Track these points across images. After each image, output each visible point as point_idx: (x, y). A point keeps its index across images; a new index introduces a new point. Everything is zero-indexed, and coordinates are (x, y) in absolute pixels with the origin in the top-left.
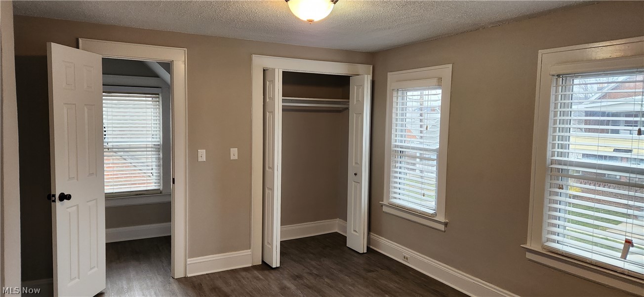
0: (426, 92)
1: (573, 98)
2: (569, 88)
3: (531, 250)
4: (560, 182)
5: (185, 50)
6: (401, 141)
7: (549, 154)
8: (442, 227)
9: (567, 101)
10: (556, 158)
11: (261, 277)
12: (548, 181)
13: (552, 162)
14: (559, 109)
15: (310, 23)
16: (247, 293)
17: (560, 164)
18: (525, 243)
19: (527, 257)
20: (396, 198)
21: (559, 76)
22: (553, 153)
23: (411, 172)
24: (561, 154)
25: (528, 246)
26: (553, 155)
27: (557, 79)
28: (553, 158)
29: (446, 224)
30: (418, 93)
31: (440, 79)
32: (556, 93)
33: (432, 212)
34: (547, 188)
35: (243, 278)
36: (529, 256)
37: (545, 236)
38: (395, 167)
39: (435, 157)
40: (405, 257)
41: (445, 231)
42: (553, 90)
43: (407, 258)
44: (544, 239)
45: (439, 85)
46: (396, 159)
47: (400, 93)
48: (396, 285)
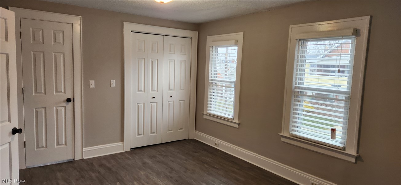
0: (229, 48)
1: (307, 53)
2: (305, 47)
3: (284, 136)
4: (299, 99)
5: (80, 18)
6: (214, 77)
7: (294, 83)
8: (237, 126)
9: (303, 54)
10: (297, 85)
11: (130, 158)
12: (293, 98)
13: (296, 88)
14: (299, 59)
15: (161, 3)
16: (122, 167)
17: (299, 89)
18: (281, 133)
19: (281, 140)
20: (211, 110)
21: (300, 40)
22: (296, 83)
23: (220, 98)
24: (300, 83)
25: (282, 134)
26: (296, 84)
27: (299, 42)
28: (296, 86)
29: (239, 124)
30: (225, 48)
31: (236, 41)
32: (298, 50)
33: (231, 117)
34: (293, 102)
35: (119, 158)
36: (283, 139)
37: (291, 128)
38: (211, 92)
39: (233, 86)
40: (216, 144)
41: (238, 128)
42: (297, 48)
43: (217, 145)
44: (290, 130)
45: (236, 43)
46: (211, 88)
47: (214, 48)
48: (211, 159)
